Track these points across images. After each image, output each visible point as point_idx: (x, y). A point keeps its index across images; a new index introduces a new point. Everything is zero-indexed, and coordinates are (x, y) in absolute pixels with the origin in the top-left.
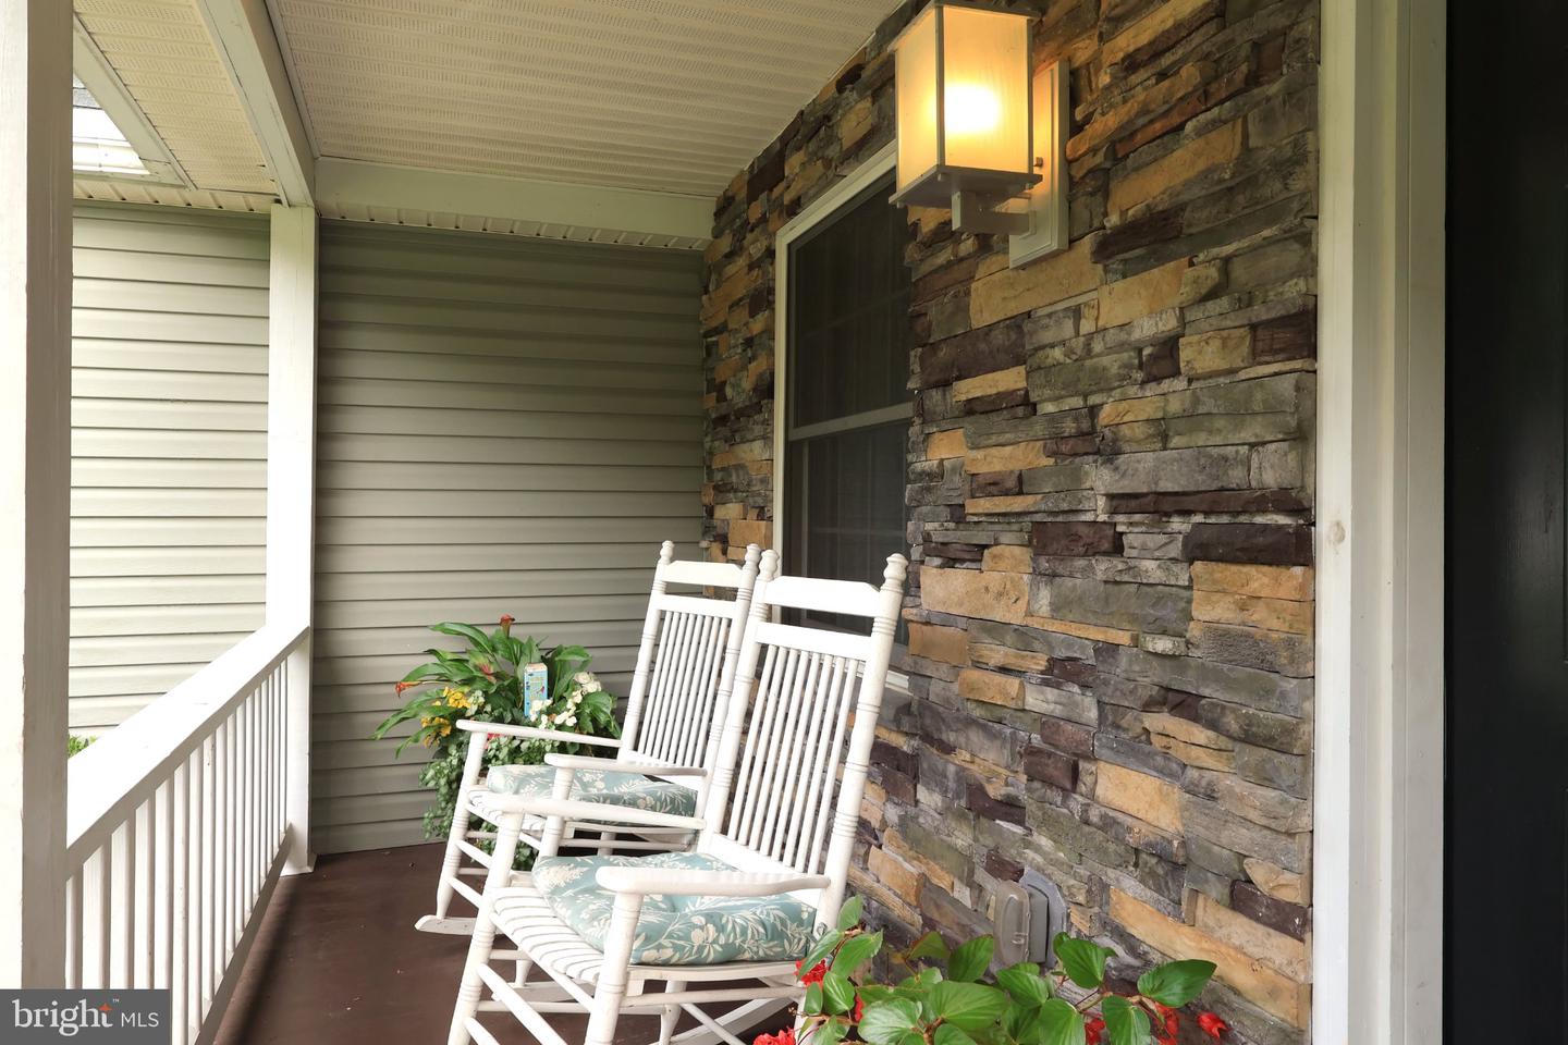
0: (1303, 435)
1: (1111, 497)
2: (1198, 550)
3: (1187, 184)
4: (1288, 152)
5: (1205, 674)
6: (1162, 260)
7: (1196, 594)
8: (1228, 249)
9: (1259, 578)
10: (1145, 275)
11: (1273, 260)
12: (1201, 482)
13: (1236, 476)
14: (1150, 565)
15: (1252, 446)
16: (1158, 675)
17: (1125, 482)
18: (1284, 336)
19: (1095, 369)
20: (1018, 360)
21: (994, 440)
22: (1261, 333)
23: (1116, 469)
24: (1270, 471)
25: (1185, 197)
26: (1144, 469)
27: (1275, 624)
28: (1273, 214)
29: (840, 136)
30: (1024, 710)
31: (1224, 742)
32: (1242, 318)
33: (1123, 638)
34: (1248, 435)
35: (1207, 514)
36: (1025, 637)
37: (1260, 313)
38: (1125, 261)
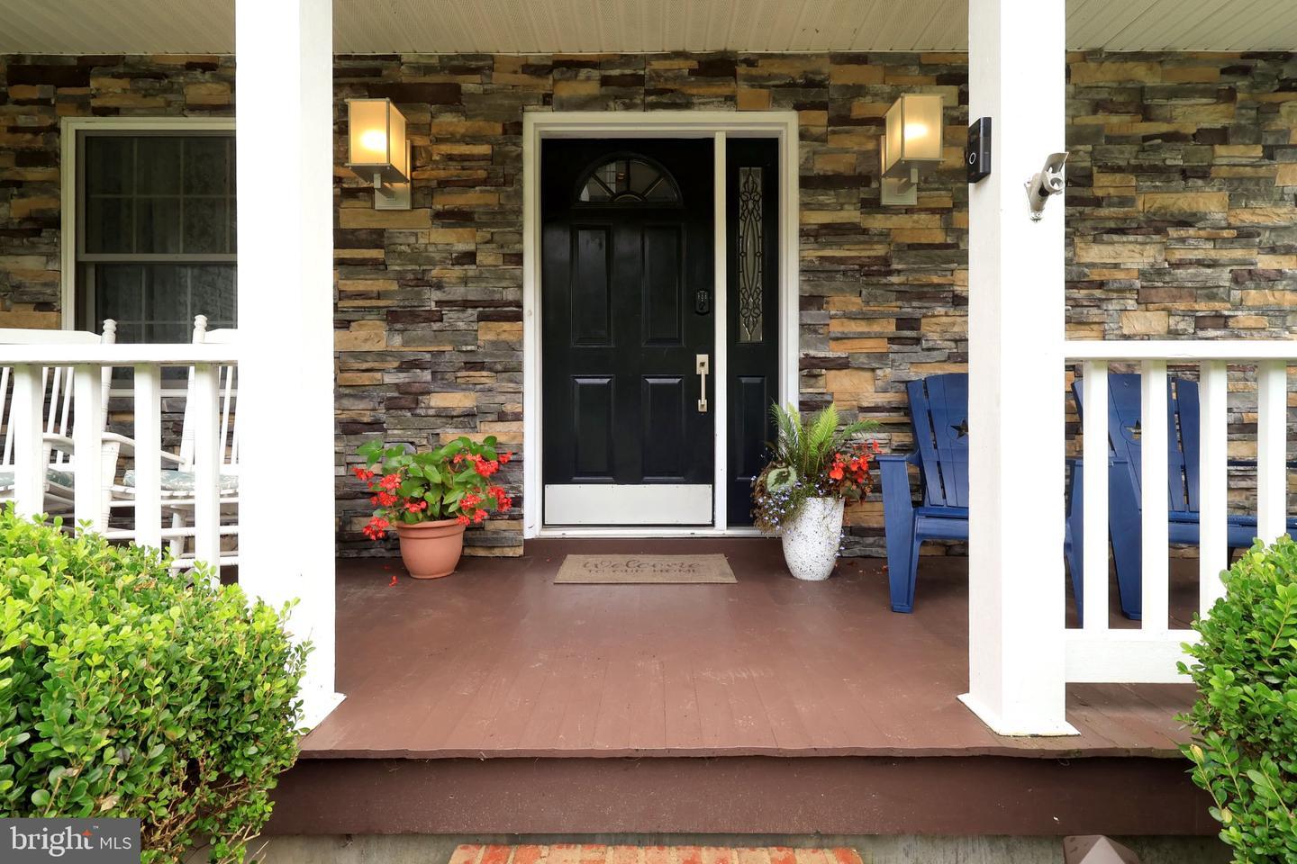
0: (520, 287)
1: (436, 302)
2: (483, 318)
3: (478, 206)
4: (517, 209)
5: (485, 355)
6: (461, 226)
7: (479, 332)
8: (496, 230)
9: (506, 326)
10: (455, 229)
11: (510, 237)
12: (486, 297)
13: (497, 297)
14: (461, 324)
15: (504, 288)
16: (464, 358)
17: (449, 296)
18: (514, 259)
19: (428, 257)
20: (381, 247)
21: (362, 276)
22: (506, 257)
23: (444, 292)
24: (510, 295)
25: (476, 210)
26: (458, 293)
27: (512, 338)
28: (510, 224)
29: (185, 93)
30: (383, 384)
31: (493, 374)
32: (500, 251)
33: (449, 348)
34: (504, 284)
35: (484, 307)
36: (382, 355)
37: (506, 251)
38: (443, 223)
